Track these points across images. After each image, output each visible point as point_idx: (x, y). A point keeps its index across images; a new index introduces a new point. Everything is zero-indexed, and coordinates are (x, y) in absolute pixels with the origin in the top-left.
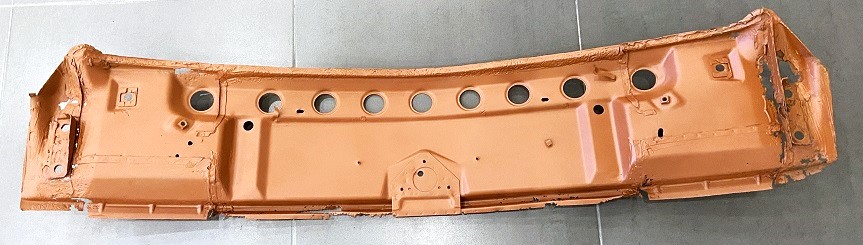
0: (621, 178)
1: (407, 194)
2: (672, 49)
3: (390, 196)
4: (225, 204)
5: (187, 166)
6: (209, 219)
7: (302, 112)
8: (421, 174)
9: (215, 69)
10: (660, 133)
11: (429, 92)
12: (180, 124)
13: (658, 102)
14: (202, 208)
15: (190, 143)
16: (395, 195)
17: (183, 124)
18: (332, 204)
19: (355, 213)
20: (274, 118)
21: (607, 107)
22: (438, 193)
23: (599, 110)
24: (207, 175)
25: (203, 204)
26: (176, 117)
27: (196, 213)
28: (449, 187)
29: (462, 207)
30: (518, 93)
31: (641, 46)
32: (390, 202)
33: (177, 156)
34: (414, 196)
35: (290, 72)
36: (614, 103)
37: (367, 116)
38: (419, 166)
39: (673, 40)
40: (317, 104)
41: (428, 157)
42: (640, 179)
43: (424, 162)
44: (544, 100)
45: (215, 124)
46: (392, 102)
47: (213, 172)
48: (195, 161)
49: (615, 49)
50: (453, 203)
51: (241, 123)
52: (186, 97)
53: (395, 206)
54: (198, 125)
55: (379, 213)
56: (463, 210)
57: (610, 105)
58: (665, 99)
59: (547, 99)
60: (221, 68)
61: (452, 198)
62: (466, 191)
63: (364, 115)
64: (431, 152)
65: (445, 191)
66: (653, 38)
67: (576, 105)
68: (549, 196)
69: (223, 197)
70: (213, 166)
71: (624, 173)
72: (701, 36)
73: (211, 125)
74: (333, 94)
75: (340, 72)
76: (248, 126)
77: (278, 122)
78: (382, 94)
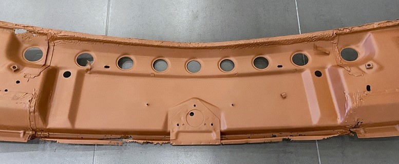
0: (340, 121)
1: (181, 128)
2: (369, 33)
3: (169, 129)
4: (42, 131)
5: (13, 99)
6: (28, 142)
7: (108, 67)
8: (192, 114)
9: (45, 32)
10: (368, 88)
11: (199, 60)
12: (12, 67)
13: (363, 67)
14: (24, 133)
15: (18, 82)
16: (173, 129)
17: (14, 67)
18: (126, 134)
19: (142, 141)
20: (88, 70)
21: (325, 73)
22: (204, 128)
23: (318, 74)
24: (28, 106)
25: (25, 130)
26: (10, 62)
27: (19, 137)
28: (212, 125)
29: (221, 140)
30: (261, 62)
31: (348, 30)
32: (169, 134)
33: (6, 90)
34: (187, 129)
35: (101, 38)
36: (329, 70)
37: (155, 73)
38: (191, 108)
39: (371, 27)
40: (121, 63)
41: (198, 102)
42: (353, 122)
43: (195, 106)
44: (279, 66)
45: (40, 70)
46: (173, 65)
47: (33, 104)
48: (20, 95)
49: (330, 33)
50: (214, 136)
51: (61, 73)
52: (21, 51)
53: (172, 136)
54: (26, 70)
55: (160, 142)
56: (223, 141)
57: (327, 71)
58: (369, 65)
59: (281, 66)
60: (50, 31)
61: (214, 133)
62: (224, 127)
63: (153, 72)
64: (199, 99)
65: (209, 127)
66: (356, 26)
67: (301, 71)
68: (283, 134)
69: (40, 124)
70: (34, 100)
71: (341, 118)
72: (391, 24)
73: (37, 71)
74: (132, 57)
75: (137, 42)
76: (67, 75)
77: (90, 73)
78: (167, 59)
